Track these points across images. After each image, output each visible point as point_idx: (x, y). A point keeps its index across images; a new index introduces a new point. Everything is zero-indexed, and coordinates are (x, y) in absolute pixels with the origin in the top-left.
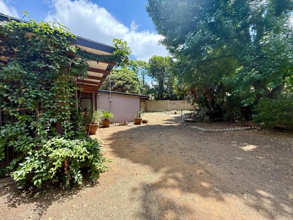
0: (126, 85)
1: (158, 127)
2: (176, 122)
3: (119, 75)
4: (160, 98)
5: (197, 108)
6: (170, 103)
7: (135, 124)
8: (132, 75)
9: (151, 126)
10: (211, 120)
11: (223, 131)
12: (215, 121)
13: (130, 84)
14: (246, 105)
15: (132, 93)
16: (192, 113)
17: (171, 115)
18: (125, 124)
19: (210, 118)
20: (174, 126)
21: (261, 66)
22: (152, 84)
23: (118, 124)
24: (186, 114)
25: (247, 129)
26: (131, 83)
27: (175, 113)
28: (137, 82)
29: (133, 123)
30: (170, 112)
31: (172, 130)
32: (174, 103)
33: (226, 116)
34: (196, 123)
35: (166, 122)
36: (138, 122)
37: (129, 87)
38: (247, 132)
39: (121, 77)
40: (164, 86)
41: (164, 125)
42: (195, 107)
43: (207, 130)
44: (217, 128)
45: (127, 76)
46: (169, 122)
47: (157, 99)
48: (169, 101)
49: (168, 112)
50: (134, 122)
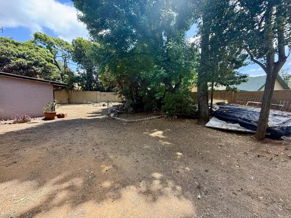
0: (33, 67)
1: (77, 121)
2: (102, 115)
3: (19, 50)
4: (88, 88)
5: (124, 99)
6: (100, 95)
7: (45, 119)
8: (46, 54)
9: (68, 121)
10: (135, 111)
11: (142, 121)
12: (138, 112)
13: (41, 66)
14: (158, 98)
15: (46, 79)
16: (120, 105)
17: (99, 107)
18: (24, 121)
19: (134, 109)
20: (99, 118)
21: (168, 67)
22: (77, 71)
23: (12, 121)
24: (115, 106)
25: (159, 118)
26: (44, 65)
27: (104, 105)
28: (53, 66)
29: (41, 118)
30: (98, 104)
31: (93, 124)
32: (105, 95)
33: (146, 107)
34: (121, 114)
35: (91, 115)
37: (39, 70)
38: (158, 120)
39: (24, 54)
40: (94, 75)
41: (87, 118)
42: (122, 99)
43: (129, 121)
44: (137, 119)
45: (35, 54)
46: (94, 115)
47: (85, 89)
48: (99, 92)
49: (96, 104)
50: (44, 118)
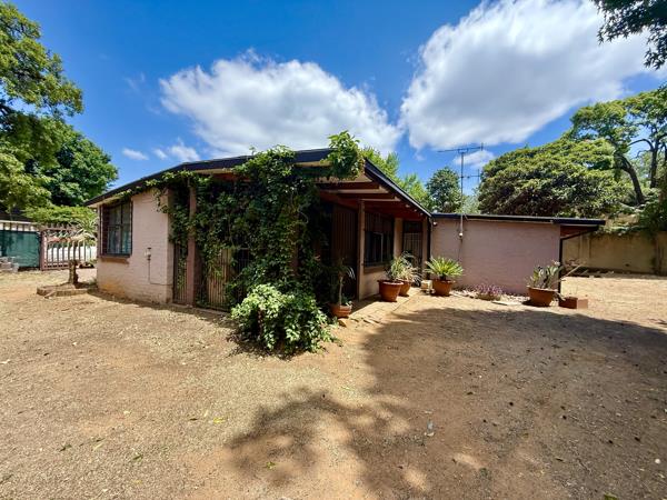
7: (525, 303)
18: (489, 298)
36: (540, 298)
37: (565, 193)
